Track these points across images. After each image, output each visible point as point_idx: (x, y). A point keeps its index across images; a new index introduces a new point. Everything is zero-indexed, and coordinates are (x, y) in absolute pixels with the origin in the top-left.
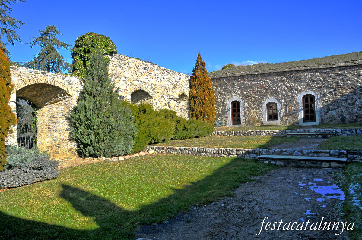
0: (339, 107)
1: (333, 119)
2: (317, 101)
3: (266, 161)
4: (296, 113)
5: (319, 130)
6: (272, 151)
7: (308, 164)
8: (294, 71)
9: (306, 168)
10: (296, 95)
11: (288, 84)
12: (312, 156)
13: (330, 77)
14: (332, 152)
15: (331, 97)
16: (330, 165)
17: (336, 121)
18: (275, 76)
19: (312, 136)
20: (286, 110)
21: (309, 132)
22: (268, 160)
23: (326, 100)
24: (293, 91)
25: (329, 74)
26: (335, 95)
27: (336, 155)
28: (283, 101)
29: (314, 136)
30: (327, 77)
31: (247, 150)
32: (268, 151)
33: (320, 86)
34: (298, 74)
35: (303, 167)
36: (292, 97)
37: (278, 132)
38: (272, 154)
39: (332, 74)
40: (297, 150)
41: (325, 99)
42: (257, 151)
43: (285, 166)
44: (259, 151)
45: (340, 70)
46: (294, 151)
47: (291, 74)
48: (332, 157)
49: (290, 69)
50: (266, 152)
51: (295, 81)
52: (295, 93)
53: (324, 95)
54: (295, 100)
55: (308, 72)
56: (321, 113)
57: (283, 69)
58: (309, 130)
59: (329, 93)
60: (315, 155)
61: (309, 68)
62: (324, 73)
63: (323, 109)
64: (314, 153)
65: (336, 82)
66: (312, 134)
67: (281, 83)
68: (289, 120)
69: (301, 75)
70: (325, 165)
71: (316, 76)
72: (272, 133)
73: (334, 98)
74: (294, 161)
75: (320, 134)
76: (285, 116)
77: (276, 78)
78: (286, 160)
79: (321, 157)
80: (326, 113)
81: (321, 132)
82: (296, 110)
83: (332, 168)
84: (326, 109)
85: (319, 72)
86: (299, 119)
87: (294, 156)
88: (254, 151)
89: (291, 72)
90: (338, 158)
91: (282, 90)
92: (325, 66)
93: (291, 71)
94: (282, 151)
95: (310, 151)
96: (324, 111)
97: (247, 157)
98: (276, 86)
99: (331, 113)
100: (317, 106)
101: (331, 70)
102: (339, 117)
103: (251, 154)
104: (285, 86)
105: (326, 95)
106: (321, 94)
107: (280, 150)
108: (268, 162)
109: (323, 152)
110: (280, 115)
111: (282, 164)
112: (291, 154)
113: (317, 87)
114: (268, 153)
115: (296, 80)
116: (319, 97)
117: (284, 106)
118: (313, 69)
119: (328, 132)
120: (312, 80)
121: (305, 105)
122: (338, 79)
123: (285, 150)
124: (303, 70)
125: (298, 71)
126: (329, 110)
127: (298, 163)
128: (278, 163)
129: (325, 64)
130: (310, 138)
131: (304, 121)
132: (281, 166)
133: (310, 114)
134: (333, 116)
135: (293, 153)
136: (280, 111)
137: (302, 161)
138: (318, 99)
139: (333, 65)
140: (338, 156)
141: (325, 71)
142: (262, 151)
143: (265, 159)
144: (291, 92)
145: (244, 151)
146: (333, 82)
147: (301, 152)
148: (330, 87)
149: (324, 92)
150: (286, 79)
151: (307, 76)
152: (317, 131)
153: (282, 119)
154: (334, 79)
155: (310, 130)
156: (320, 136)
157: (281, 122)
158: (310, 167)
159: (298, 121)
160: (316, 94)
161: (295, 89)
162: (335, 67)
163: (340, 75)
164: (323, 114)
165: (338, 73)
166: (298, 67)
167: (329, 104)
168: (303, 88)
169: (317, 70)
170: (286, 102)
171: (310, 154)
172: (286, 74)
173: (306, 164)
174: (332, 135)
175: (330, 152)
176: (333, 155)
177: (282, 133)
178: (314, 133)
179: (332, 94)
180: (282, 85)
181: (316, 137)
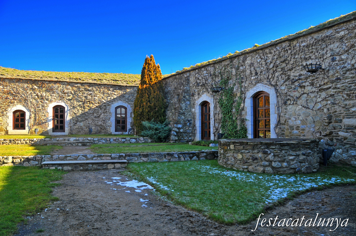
0: (86, 119)
1: (81, 130)
2: (67, 112)
3: (53, 167)
4: (45, 122)
5: (78, 139)
6: (55, 157)
7: (95, 166)
8: (47, 81)
9: (93, 170)
10: (47, 104)
11: (39, 94)
12: (95, 160)
13: (81, 91)
14: (113, 155)
15: (80, 110)
16: (115, 166)
17: (84, 131)
18: (25, 82)
19: (72, 144)
20: (35, 119)
21: (69, 141)
22: (54, 166)
23: (76, 113)
24: (44, 100)
25: (79, 88)
26: (84, 108)
27: (117, 158)
28: (32, 110)
29: (74, 145)
30: (78, 91)
31: (26, 157)
32: (52, 157)
33: (71, 98)
34: (51, 85)
35: (91, 170)
36: (43, 106)
37: (37, 140)
38: (56, 160)
39: (82, 88)
40: (81, 155)
41: (74, 111)
42: (38, 157)
43: (73, 170)
44: (41, 157)
45: (89, 86)
46: (79, 156)
47: (43, 83)
48: (113, 160)
49: (42, 78)
50: (48, 159)
51: (47, 91)
52: (46, 103)
53: (74, 107)
54: (45, 110)
55: (60, 84)
56: (70, 124)
57: (33, 77)
58: (68, 139)
59: (79, 106)
60: (99, 159)
61: (60, 80)
62: (75, 87)
63: (72, 120)
64: (97, 157)
65: (85, 97)
66: (73, 143)
67: (31, 92)
68: (38, 129)
69: (53, 86)
70: (110, 166)
71: (67, 89)
72: (29, 142)
73: (82, 111)
74: (81, 165)
75: (80, 143)
76: (34, 125)
77: (26, 85)
78: (74, 165)
79: (104, 160)
80: (75, 124)
81: (80, 140)
82: (46, 120)
83: (116, 169)
84: (75, 121)
85: (71, 85)
86: (48, 128)
87: (79, 160)
88: (35, 158)
89: (43, 82)
90: (118, 160)
91: (32, 99)
92: (75, 80)
93: (43, 80)
94: (66, 157)
95: (94, 156)
96: (73, 122)
97: (26, 164)
98: (26, 93)
99: (79, 124)
100: (67, 117)
101: (81, 85)
102: (86, 128)
103: (32, 161)
104: (35, 95)
105: (76, 107)
106: (71, 106)
107: (64, 155)
108: (54, 168)
109: (105, 156)
110: (28, 124)
111: (70, 168)
112: (76, 159)
113: (68, 99)
114: (51, 158)
115: (47, 89)
116: (69, 109)
117: (33, 115)
118: (66, 82)
119: (87, 141)
120: (64, 92)
121: (55, 115)
122: (87, 94)
123: (69, 155)
124: (55, 81)
125: (50, 82)
126: (77, 121)
127: (85, 167)
128: (65, 168)
129: (75, 79)
130: (70, 146)
131: (53, 132)
132: (69, 171)
133: (59, 125)
134: (81, 127)
135: (78, 158)
136: (29, 120)
137: (89, 164)
138: (68, 110)
139: (83, 81)
140: (118, 159)
141: (76, 86)
142: (45, 157)
143: (51, 165)
144: (41, 102)
145: (23, 158)
146: (82, 96)
147: (85, 156)
148: (80, 101)
149: (74, 104)
150: (37, 88)
151: (59, 87)
152: (76, 140)
153: (30, 129)
154: (84, 93)
155: (70, 139)
156: (80, 144)
157: (29, 131)
158: (97, 169)
159: (47, 131)
160: (66, 105)
161: (46, 99)
162: (85, 83)
163: (89, 90)
164: (72, 125)
165: (87, 89)
166: (49, 77)
167: (78, 116)
168: (54, 98)
169: (69, 83)
170: (35, 111)
171: (93, 158)
172: (38, 83)
173: (94, 167)
174: (91, 143)
175: (111, 155)
176: (114, 158)
177: (41, 142)
178: (73, 141)
179: (81, 107)
180: (33, 93)
181: (76, 145)
